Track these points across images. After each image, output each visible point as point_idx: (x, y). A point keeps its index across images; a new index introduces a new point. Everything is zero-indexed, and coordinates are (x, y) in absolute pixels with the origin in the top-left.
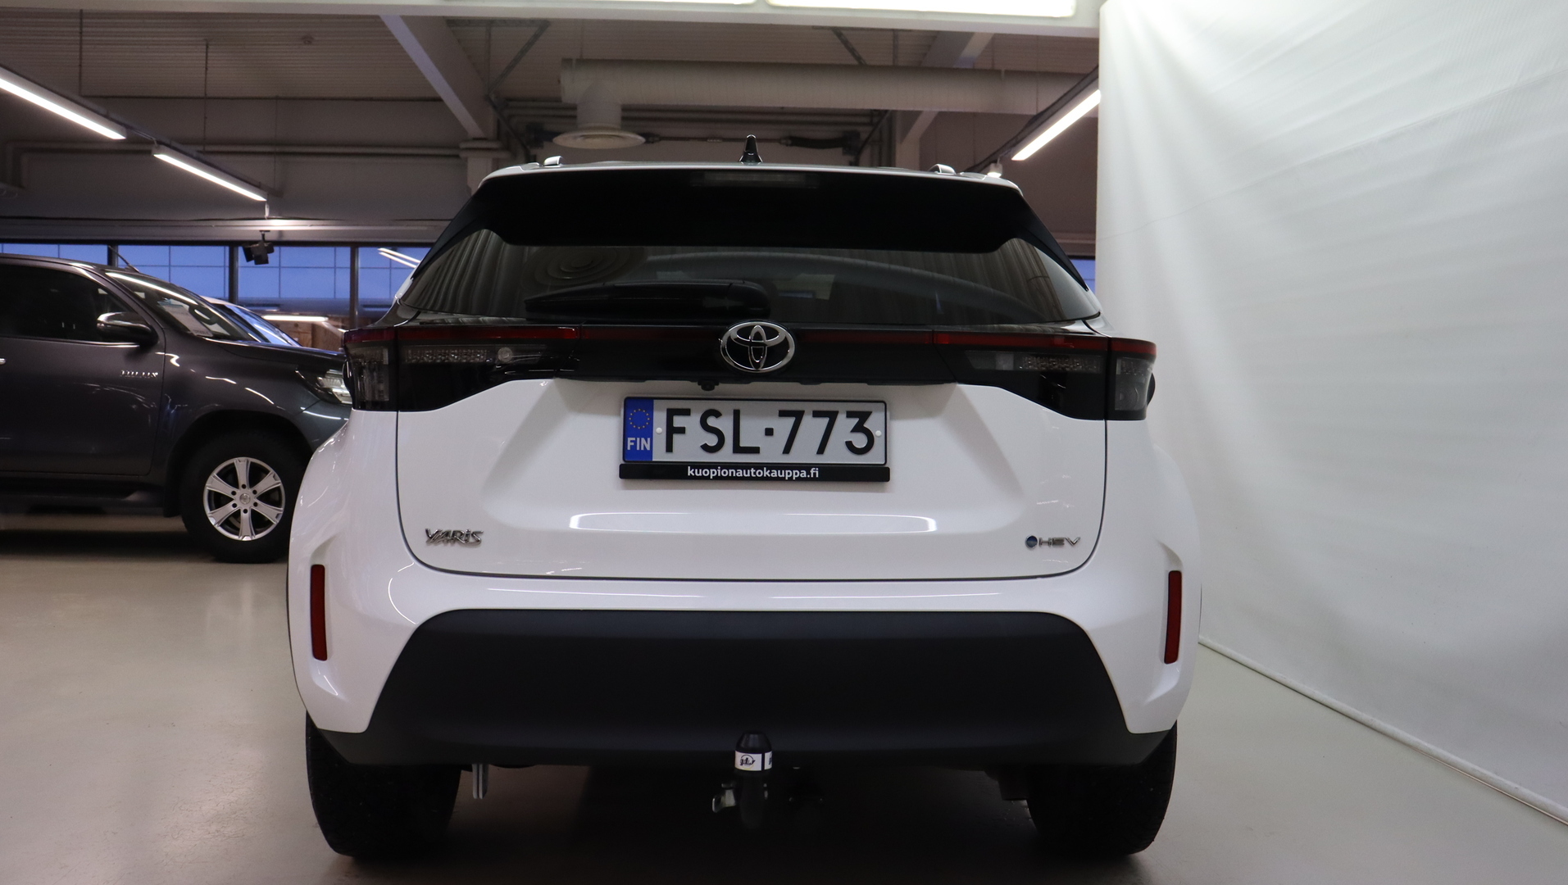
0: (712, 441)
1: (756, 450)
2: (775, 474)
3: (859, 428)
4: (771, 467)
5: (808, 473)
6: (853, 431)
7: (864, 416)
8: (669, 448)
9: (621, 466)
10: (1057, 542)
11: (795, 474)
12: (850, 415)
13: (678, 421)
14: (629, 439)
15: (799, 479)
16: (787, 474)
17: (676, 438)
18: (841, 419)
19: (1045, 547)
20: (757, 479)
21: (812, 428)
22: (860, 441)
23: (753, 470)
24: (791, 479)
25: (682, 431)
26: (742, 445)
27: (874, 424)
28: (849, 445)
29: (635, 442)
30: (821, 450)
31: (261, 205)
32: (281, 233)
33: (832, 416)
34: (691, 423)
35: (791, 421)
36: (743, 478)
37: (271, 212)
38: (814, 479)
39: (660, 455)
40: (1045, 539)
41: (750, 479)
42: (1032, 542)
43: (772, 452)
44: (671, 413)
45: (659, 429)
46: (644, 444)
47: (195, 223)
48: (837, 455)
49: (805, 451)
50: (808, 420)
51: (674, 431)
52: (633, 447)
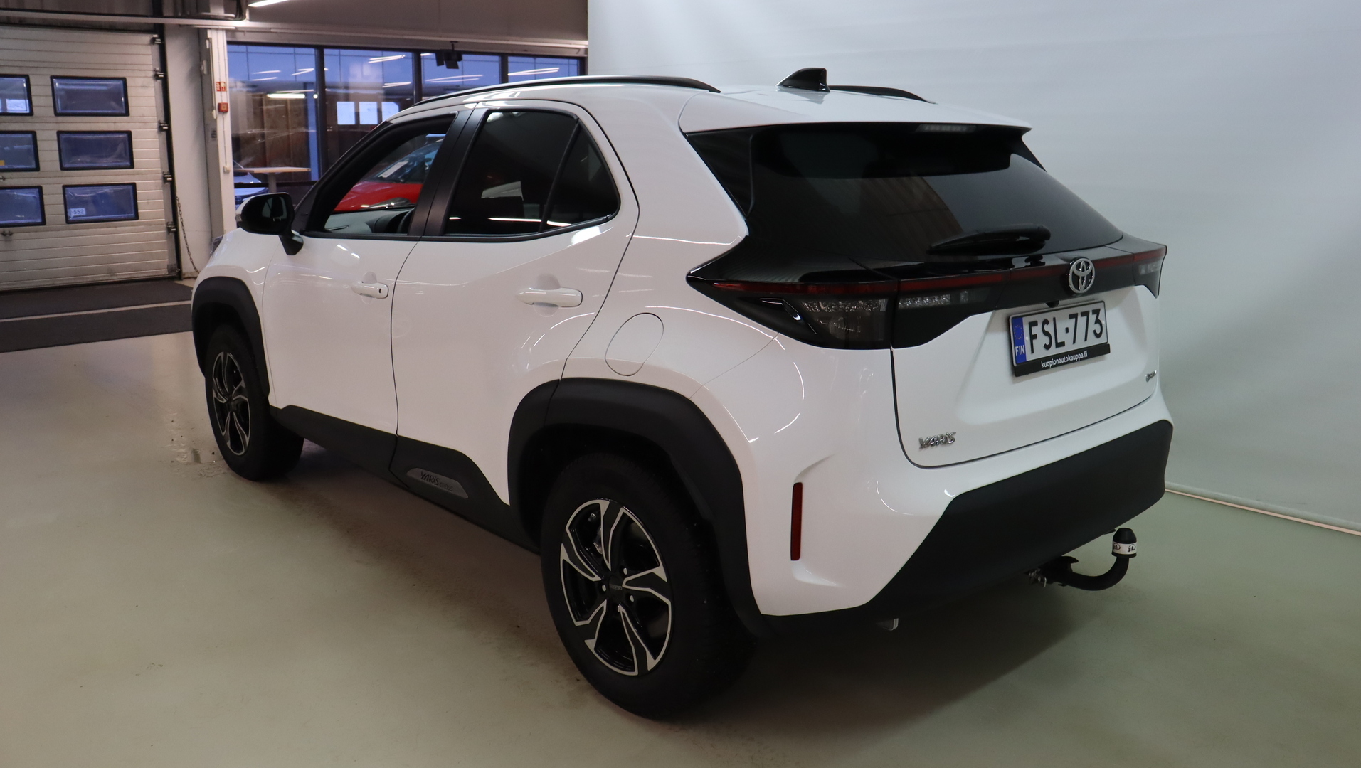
0: (1048, 341)
1: (1063, 344)
2: (1073, 358)
3: (1097, 320)
4: (1071, 353)
5: (1083, 355)
6: (1095, 322)
7: (1097, 312)
8: (1032, 352)
9: (1014, 368)
11: (1079, 356)
12: (1093, 312)
13: (1033, 331)
14: (1017, 347)
15: (1081, 359)
16: (1076, 357)
17: (1034, 341)
18: (1091, 316)
19: (1151, 379)
20: (1067, 362)
21: (1081, 324)
22: (1098, 329)
23: (1065, 358)
24: (1078, 360)
25: (1035, 337)
26: (1058, 342)
27: (1101, 316)
28: (1095, 332)
29: (1015, 350)
30: (1086, 338)
33: (1087, 315)
34: (1037, 330)
35: (1073, 321)
36: (1062, 364)
38: (1086, 358)
39: (1030, 357)
41: (1065, 363)
42: (1149, 378)
43: (1069, 347)
44: (1030, 326)
45: (1027, 338)
46: (1020, 350)
48: (1092, 340)
49: (1081, 344)
50: (1079, 317)
51: (1033, 337)
52: (1018, 353)
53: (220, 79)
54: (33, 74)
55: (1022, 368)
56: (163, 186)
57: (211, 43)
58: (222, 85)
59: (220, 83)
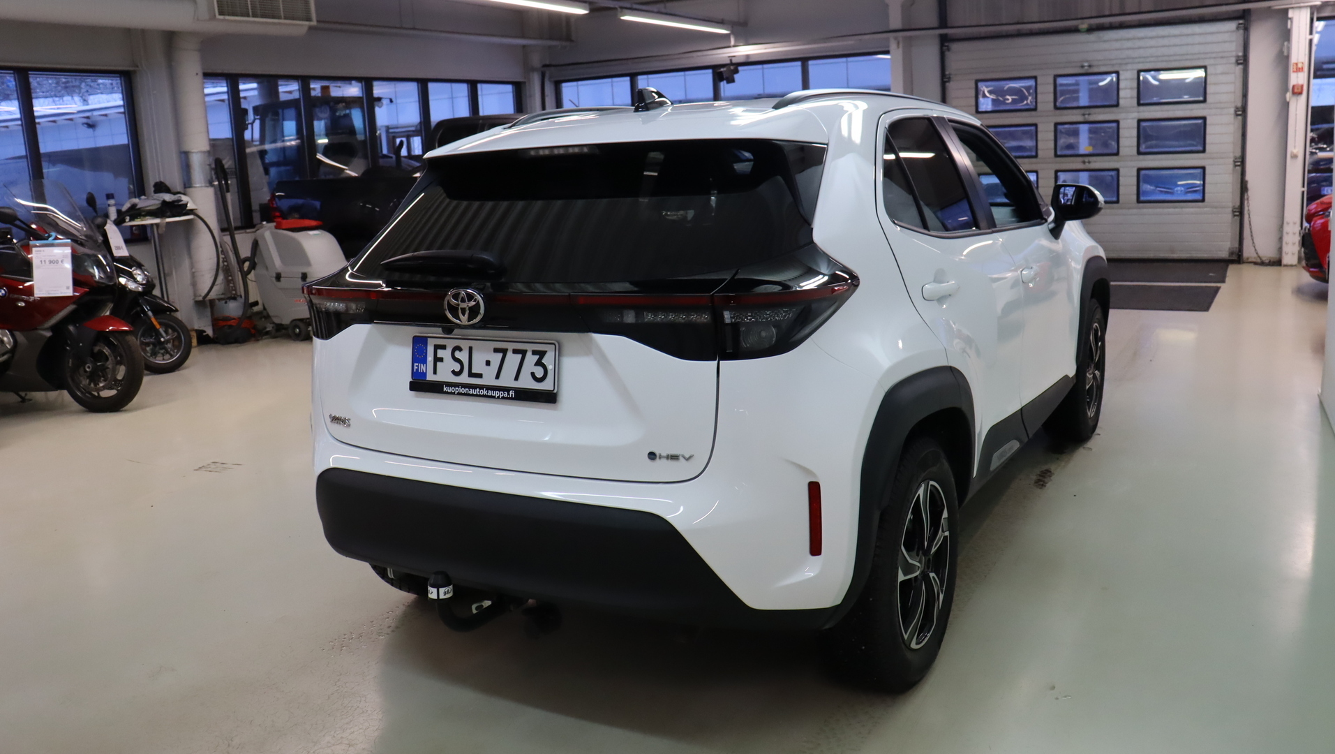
0: (457, 367)
1: (480, 376)
2: (490, 393)
3: (539, 363)
4: (489, 388)
5: (508, 394)
6: (535, 365)
7: (542, 354)
8: (435, 372)
9: (411, 382)
10: (674, 457)
11: (501, 394)
12: (534, 353)
13: (440, 353)
14: (416, 364)
15: (503, 398)
16: (497, 394)
17: (439, 364)
18: (529, 356)
19: (664, 461)
20: (480, 396)
21: (513, 360)
22: (539, 372)
23: (478, 390)
24: (498, 397)
25: (441, 360)
26: (473, 372)
27: (548, 360)
28: (533, 375)
29: (418, 366)
30: (516, 378)
31: (726, 37)
32: (748, 56)
33: (524, 353)
34: (445, 354)
35: (500, 355)
36: (473, 395)
37: (736, 40)
38: (511, 399)
39: (430, 377)
40: (664, 454)
41: (477, 395)
42: (652, 456)
43: (488, 379)
44: (437, 347)
45: (430, 358)
46: (422, 368)
47: (682, 56)
48: (526, 383)
49: (507, 380)
50: (510, 354)
51: (437, 360)
52: (417, 370)
53: (1298, 59)
54: (1123, 70)
55: (420, 385)
56: (1233, 170)
57: (1292, 22)
58: (1300, 66)
59: (1297, 64)
